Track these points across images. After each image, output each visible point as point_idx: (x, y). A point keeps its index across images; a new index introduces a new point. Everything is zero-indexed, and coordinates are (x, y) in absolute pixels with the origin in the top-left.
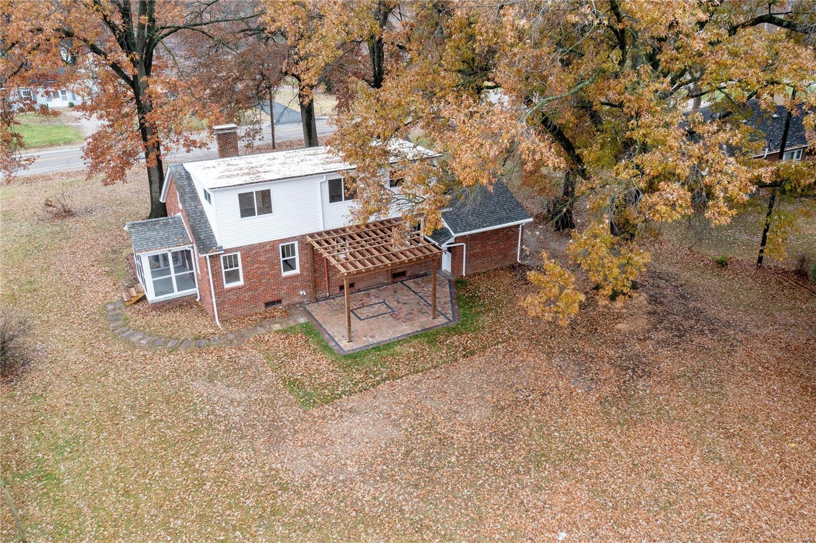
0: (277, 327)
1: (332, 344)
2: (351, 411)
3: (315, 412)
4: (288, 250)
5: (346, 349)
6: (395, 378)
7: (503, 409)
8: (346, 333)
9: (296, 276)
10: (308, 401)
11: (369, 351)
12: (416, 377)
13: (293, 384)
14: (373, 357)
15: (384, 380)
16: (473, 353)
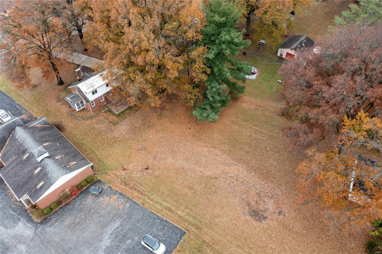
0: (103, 111)
1: (114, 113)
2: (121, 125)
3: (116, 126)
4: (101, 97)
5: (117, 114)
6: (126, 118)
7: (143, 120)
8: (116, 110)
9: (104, 101)
10: (114, 125)
11: (121, 113)
12: (130, 117)
13: (111, 122)
14: (122, 114)
15: (125, 119)
16: (138, 111)
